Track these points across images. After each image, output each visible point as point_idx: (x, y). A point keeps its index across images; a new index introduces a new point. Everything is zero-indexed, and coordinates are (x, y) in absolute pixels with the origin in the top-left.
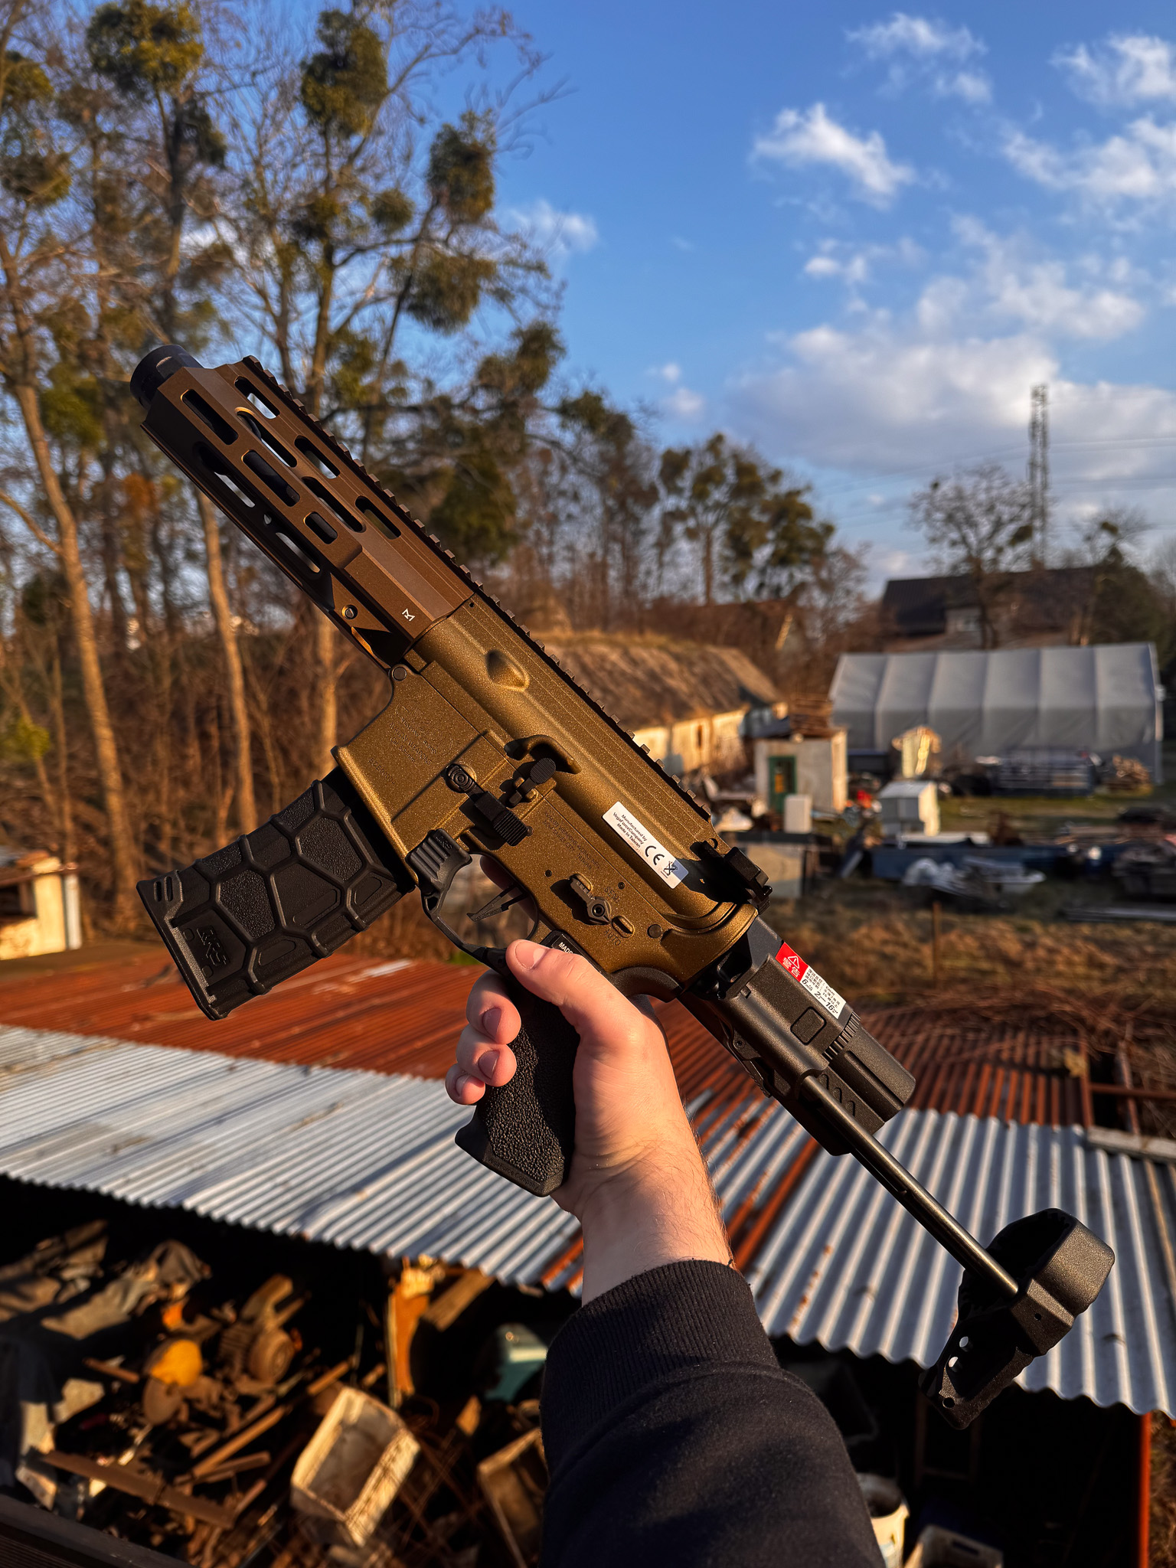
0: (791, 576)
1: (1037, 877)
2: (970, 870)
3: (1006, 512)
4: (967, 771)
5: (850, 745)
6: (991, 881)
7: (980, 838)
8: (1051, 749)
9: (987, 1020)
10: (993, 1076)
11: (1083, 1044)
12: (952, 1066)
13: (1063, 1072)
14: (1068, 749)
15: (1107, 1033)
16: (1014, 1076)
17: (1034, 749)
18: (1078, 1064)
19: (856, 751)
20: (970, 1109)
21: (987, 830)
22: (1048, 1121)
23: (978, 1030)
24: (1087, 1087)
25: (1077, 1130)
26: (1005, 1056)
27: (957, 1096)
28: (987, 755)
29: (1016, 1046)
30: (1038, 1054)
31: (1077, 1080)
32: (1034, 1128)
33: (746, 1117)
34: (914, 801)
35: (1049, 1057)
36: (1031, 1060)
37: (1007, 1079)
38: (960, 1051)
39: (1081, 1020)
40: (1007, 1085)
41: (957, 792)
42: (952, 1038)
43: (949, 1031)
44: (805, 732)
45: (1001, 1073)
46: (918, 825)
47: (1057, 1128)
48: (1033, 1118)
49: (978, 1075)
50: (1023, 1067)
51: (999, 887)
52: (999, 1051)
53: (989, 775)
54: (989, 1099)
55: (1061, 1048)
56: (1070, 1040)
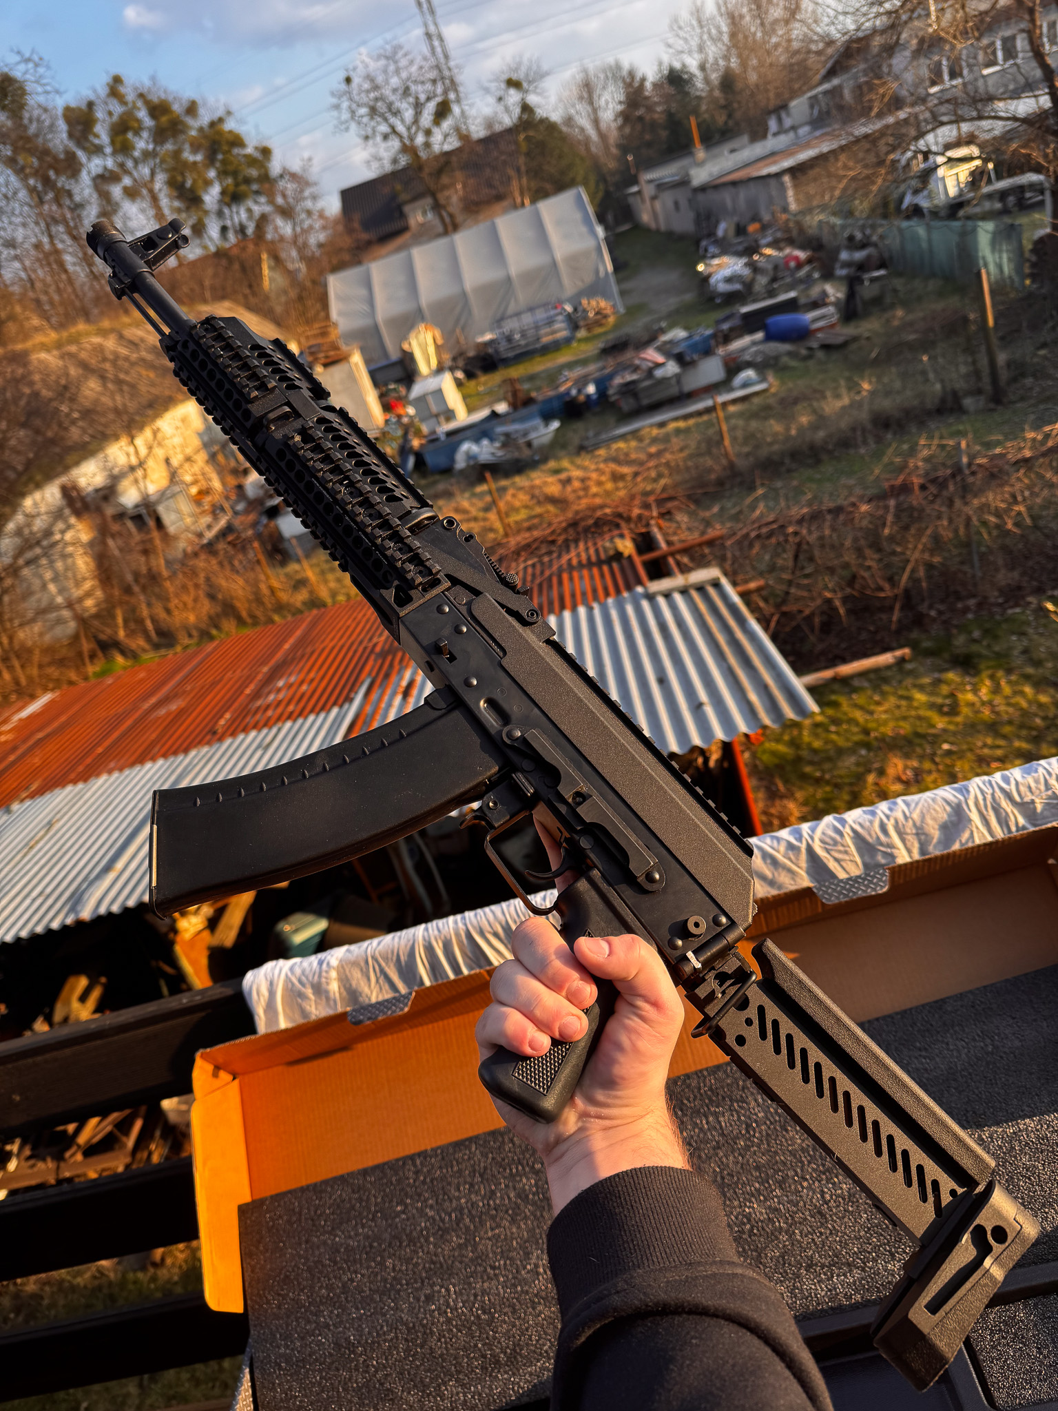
0: (249, 211)
1: (555, 425)
2: (502, 438)
3: (421, 91)
4: (471, 354)
5: (367, 362)
6: (522, 441)
7: (502, 408)
8: (531, 309)
9: (553, 542)
10: (571, 579)
11: (626, 532)
12: (540, 585)
13: (618, 556)
14: (545, 305)
15: (640, 517)
16: (585, 572)
17: (518, 314)
18: (626, 546)
19: (374, 366)
20: (563, 607)
21: (505, 399)
22: (618, 592)
23: (550, 553)
24: (638, 560)
25: (640, 589)
26: (575, 562)
27: (551, 603)
28: (482, 333)
29: (580, 552)
30: (597, 551)
31: (630, 557)
32: (610, 601)
33: (404, 683)
34: (439, 393)
35: (605, 549)
36: (594, 558)
37: (581, 578)
38: (542, 572)
39: (620, 516)
40: (583, 581)
41: (470, 375)
42: (534, 566)
43: (530, 562)
44: (323, 361)
45: (575, 574)
46: (450, 415)
47: (626, 595)
48: (607, 594)
49: (560, 583)
50: (590, 564)
51: (529, 444)
52: (570, 560)
53: (490, 350)
54: (573, 596)
55: (612, 540)
56: (616, 532)
